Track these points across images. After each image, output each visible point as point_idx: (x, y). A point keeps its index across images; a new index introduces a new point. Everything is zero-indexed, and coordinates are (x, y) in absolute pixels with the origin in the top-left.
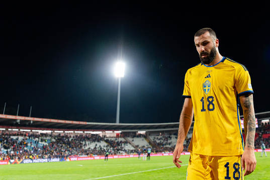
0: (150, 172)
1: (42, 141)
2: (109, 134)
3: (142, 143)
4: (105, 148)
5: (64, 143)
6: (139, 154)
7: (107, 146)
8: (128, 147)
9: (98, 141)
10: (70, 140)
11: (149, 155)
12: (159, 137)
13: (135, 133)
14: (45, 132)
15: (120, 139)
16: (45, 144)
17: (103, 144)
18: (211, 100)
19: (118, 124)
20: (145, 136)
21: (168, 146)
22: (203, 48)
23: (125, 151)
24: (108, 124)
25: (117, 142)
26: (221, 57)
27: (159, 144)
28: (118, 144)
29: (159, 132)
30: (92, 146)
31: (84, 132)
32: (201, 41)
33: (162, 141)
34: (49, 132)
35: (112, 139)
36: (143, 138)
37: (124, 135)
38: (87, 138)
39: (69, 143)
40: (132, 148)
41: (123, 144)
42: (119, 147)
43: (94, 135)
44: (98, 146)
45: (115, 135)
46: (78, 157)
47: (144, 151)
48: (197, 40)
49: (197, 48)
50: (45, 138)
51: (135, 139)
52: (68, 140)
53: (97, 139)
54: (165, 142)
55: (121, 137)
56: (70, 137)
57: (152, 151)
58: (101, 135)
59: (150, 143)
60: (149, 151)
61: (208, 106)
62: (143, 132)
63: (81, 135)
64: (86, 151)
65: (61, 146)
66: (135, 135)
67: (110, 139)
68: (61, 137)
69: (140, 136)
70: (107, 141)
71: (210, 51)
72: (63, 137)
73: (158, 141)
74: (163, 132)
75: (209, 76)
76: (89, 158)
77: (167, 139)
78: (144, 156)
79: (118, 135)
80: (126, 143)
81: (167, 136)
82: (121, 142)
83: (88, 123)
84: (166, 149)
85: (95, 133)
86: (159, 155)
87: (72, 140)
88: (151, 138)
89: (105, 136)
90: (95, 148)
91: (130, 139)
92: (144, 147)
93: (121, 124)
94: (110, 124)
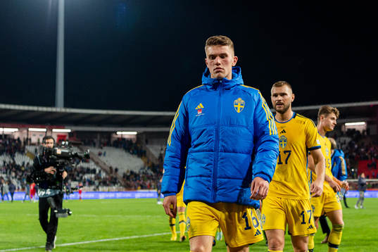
2: (37, 134)
9: (9, 153)
13: (109, 134)
19: (60, 109)
24: (35, 108)
51: (106, 149)
62: (129, 134)
66: (109, 141)
79: (62, 138)
80: (87, 158)
89: (27, 141)
91: (93, 150)
93: (69, 110)
94: (41, 109)
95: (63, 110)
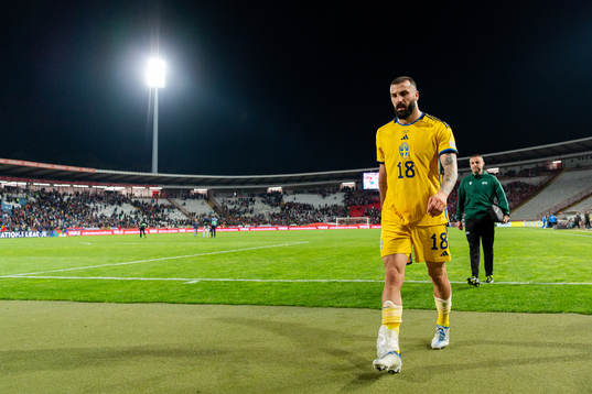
0: (216, 255)
1: (9, 200)
2: (139, 191)
3: (200, 208)
4: (133, 216)
5: (55, 205)
6: (196, 228)
7: (136, 213)
8: (176, 215)
9: (120, 204)
10: (65, 199)
11: (213, 228)
12: (233, 199)
13: (189, 191)
14: (13, 184)
15: (160, 202)
16: (16, 206)
17: (127, 209)
18: (410, 165)
19: (155, 174)
20: (207, 198)
21: (247, 215)
22: (400, 99)
23: (170, 221)
25: (156, 206)
26: (420, 113)
27: (232, 212)
28: (158, 209)
29: (232, 191)
30: (108, 211)
31: (90, 187)
32: (400, 90)
33: (238, 207)
34: (22, 184)
35: (146, 201)
36: (203, 200)
37: (168, 194)
38: (98, 198)
39: (63, 206)
40: (184, 218)
41: (166, 210)
42: (160, 215)
43: (112, 192)
44: (118, 212)
45: (151, 194)
46: (82, 231)
47: (205, 221)
48: (394, 89)
49: (393, 99)
50: (15, 195)
51: (188, 201)
52: (62, 200)
53: (117, 199)
54: (244, 208)
55: (161, 197)
56: (64, 194)
57: (219, 223)
58: (124, 193)
59: (215, 208)
60: (214, 223)
61: (407, 172)
62: (202, 190)
63: (86, 193)
64: (96, 220)
65: (49, 211)
66: (187, 195)
67: (141, 200)
68: (47, 194)
69: (197, 196)
70: (136, 204)
71: (408, 103)
72: (50, 194)
73: (230, 207)
74: (238, 191)
75: (405, 137)
76: (105, 233)
77: (246, 203)
78: (206, 231)
79: (155, 194)
80: (172, 207)
81: (246, 197)
82: (162, 206)
83: (97, 171)
84: (245, 221)
85: (111, 189)
86: (232, 230)
87: (69, 200)
88: (219, 201)
89: (131, 195)
90: (114, 215)
91: (179, 202)
92: (204, 215)
93: (161, 175)
94: (141, 174)
95: (157, 175)
